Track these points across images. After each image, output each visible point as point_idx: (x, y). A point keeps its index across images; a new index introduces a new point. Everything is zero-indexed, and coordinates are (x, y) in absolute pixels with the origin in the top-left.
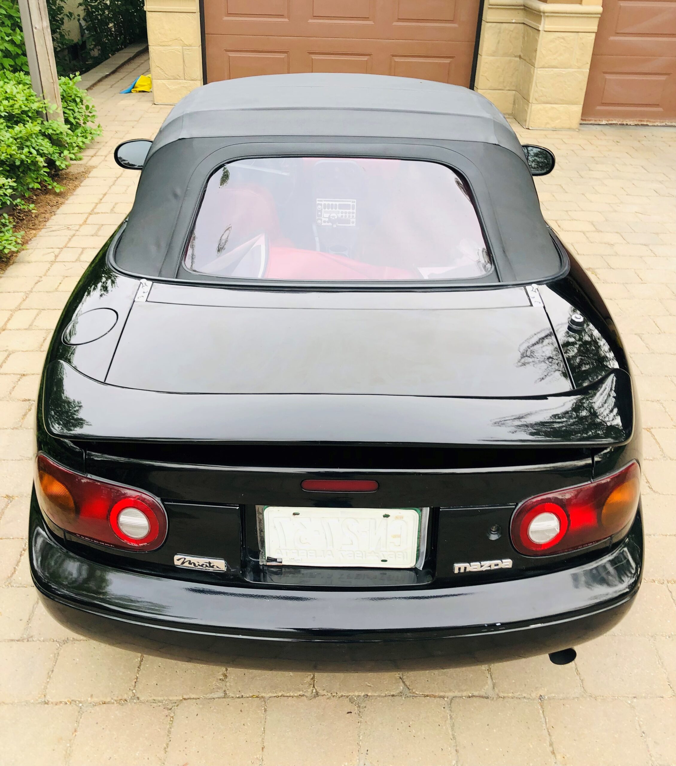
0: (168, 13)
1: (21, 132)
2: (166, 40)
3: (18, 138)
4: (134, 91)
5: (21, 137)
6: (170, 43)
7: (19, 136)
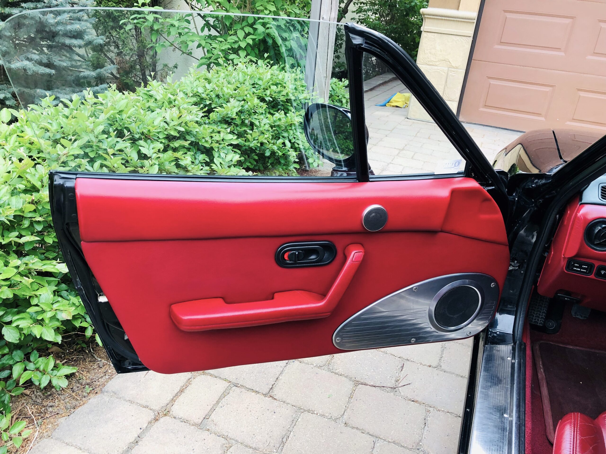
0: (442, 35)
1: (280, 119)
2: (435, 60)
3: (274, 126)
4: (389, 105)
5: (278, 126)
6: (437, 63)
7: (276, 124)
